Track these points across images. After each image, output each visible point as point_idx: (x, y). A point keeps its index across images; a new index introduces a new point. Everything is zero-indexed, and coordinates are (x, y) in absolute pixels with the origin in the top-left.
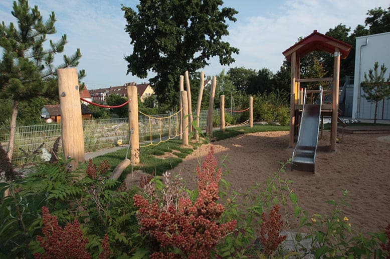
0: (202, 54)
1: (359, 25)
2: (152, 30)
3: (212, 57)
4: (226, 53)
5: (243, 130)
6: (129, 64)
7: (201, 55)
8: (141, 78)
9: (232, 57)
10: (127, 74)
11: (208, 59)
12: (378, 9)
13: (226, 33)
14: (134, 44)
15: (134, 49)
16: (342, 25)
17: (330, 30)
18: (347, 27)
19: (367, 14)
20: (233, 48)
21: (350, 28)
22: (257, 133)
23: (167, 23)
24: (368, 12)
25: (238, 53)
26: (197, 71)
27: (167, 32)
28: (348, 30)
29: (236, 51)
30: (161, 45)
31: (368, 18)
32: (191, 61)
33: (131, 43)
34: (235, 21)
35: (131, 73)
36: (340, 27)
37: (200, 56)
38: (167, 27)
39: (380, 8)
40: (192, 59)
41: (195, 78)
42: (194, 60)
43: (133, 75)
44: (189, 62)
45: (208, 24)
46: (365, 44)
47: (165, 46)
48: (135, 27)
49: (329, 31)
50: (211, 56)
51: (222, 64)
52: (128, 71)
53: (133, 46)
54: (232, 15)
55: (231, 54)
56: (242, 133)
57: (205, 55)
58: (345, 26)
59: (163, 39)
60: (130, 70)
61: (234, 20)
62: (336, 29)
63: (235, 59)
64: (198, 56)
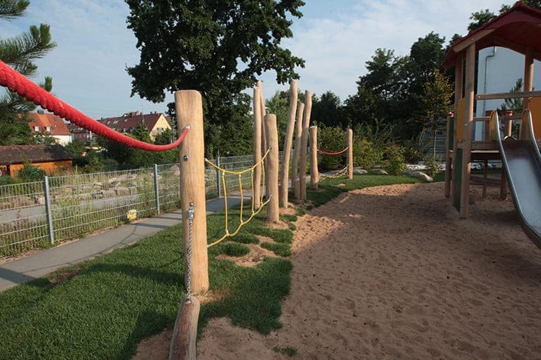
0: (249, 65)
1: (456, 35)
2: (171, 28)
3: (265, 71)
4: (286, 65)
5: (342, 185)
6: (134, 79)
7: (248, 67)
8: (154, 102)
9: (295, 72)
10: (131, 96)
11: (259, 74)
12: (485, 12)
13: (289, 34)
14: (141, 48)
15: (141, 57)
16: (434, 33)
17: (420, 39)
18: (441, 37)
19: (471, 18)
20: (296, 58)
21: (444, 39)
22: (365, 189)
23: (198, 13)
24: (472, 16)
25: (303, 66)
26: (242, 92)
27: (198, 28)
28: (442, 41)
29: (301, 63)
30: (188, 49)
31: (472, 24)
32: (233, 76)
33: (138, 46)
34: (300, 17)
35: (137, 94)
36: (431, 36)
37: (247, 70)
38: (199, 20)
39: (487, 11)
40: (236, 73)
41: (240, 102)
42: (238, 75)
43: (142, 97)
44: (230, 77)
45: (262, 18)
46: (492, 54)
47: (196, 50)
48: (143, 19)
49: (417, 41)
50: (263, 69)
51: (279, 83)
52: (134, 91)
53: (140, 52)
54: (296, 7)
55: (293, 67)
56: (345, 191)
57: (255, 68)
58: (437, 35)
59: (192, 39)
60: (136, 88)
61: (299, 15)
62: (427, 39)
63: (299, 75)
64: (244, 70)
